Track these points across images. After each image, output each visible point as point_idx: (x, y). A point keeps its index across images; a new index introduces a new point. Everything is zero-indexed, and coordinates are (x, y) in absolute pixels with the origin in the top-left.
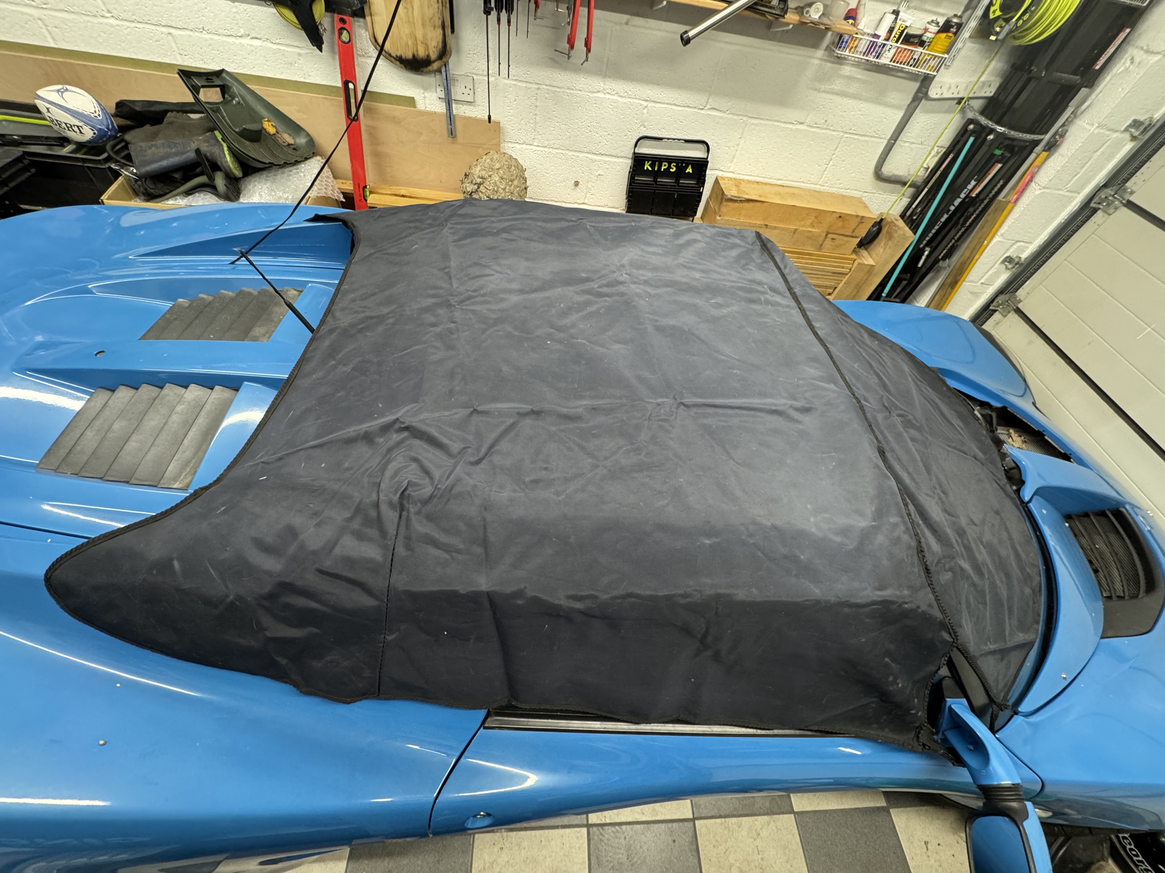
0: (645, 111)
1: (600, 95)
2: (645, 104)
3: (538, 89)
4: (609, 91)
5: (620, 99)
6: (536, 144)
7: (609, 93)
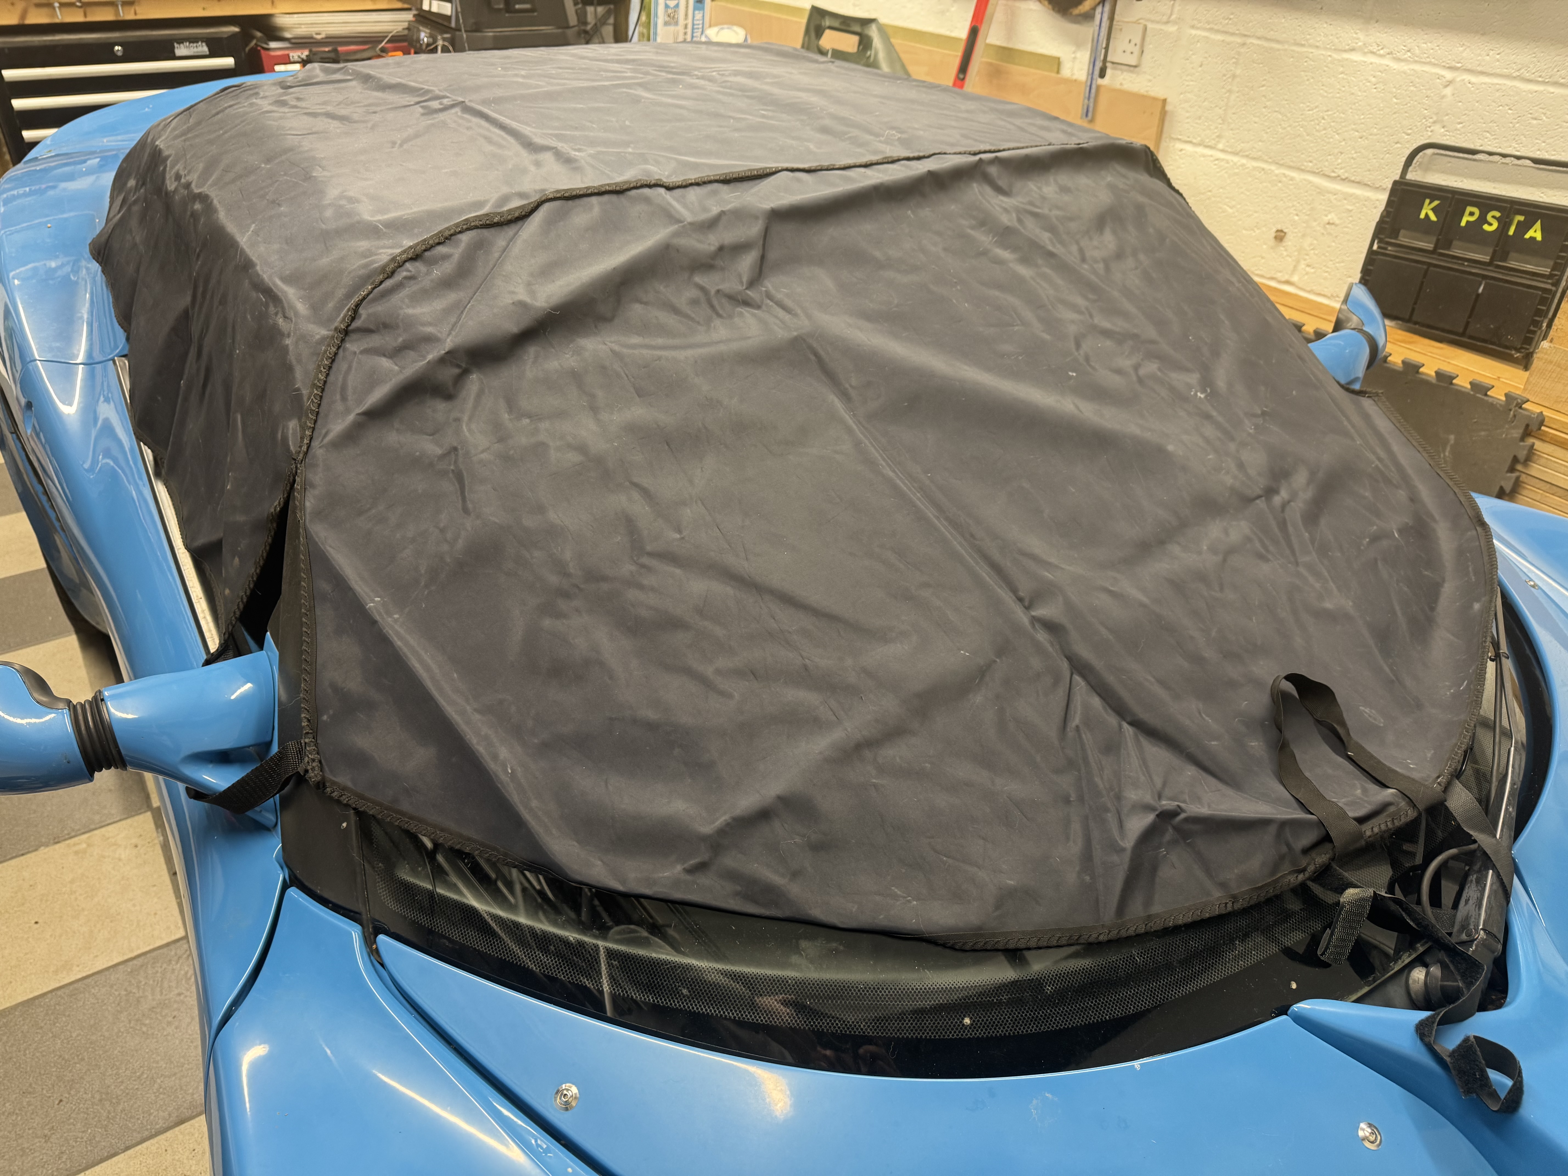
0: (1448, 91)
1: (1355, 57)
2: (1448, 75)
3: (1244, 44)
4: (1374, 48)
5: (1394, 65)
6: (1220, 146)
7: (1372, 53)
